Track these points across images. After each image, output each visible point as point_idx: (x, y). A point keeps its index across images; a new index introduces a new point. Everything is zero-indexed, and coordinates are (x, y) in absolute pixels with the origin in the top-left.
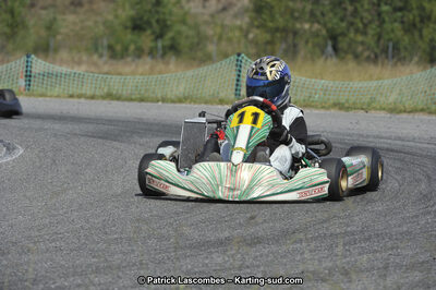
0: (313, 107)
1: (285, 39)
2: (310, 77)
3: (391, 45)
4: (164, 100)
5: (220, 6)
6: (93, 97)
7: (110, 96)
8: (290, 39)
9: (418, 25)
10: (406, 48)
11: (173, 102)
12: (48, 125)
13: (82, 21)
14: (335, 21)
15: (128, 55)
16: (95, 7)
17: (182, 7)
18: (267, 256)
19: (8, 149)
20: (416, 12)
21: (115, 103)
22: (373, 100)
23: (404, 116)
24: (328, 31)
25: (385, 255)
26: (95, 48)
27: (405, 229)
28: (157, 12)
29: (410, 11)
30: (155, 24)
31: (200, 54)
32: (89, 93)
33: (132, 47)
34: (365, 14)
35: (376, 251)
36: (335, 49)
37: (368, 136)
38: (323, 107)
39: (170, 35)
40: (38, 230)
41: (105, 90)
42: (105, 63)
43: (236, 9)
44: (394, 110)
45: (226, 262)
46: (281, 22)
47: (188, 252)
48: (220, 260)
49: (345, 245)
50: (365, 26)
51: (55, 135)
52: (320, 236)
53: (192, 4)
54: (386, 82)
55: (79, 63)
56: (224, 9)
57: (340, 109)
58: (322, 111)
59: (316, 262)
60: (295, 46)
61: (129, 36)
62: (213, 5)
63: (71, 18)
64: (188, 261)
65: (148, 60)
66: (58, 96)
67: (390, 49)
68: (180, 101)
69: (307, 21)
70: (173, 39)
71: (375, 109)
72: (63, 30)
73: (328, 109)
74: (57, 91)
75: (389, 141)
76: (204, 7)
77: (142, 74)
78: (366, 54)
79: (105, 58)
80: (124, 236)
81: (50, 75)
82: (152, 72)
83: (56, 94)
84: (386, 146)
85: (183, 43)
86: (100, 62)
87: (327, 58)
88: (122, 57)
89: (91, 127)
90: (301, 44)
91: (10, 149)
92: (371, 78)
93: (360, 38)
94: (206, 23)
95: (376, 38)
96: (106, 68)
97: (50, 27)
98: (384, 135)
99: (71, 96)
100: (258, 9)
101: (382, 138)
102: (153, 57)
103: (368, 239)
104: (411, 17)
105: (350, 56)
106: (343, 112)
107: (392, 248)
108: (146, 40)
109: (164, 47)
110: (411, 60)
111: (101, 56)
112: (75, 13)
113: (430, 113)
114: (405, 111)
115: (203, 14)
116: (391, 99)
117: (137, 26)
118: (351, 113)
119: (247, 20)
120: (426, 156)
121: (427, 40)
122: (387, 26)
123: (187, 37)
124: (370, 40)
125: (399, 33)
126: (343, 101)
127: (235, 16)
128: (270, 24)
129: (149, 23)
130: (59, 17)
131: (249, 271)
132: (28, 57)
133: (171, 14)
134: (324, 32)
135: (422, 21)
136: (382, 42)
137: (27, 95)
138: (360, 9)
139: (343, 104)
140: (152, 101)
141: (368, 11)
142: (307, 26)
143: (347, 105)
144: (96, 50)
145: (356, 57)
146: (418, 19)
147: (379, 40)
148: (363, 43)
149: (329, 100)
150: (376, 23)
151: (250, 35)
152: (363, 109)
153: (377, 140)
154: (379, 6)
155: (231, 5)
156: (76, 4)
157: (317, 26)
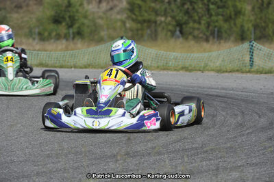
0: (168, 69)
1: (149, 27)
2: (167, 51)
3: (216, 29)
4: (75, 67)
5: (109, 7)
7: (41, 65)
8: (153, 28)
9: (233, 17)
10: (226, 32)
11: (81, 68)
13: (22, 18)
14: (180, 14)
15: (51, 39)
16: (30, 8)
17: (84, 8)
18: (143, 163)
20: (232, 9)
22: (206, 65)
23: (227, 74)
24: (176, 21)
25: (216, 162)
26: (30, 34)
27: (229, 145)
28: (69, 11)
29: (227, 8)
30: (67, 19)
31: (96, 37)
33: (54, 34)
34: (200, 10)
35: (210, 159)
36: (181, 32)
37: (204, 88)
38: (175, 70)
39: (76, 25)
41: (38, 61)
42: (37, 44)
43: (118, 8)
44: (219, 71)
46: (146, 16)
47: (94, 162)
48: (113, 166)
50: (200, 18)
52: (176, 150)
53: (90, 7)
54: (213, 53)
55: (21, 44)
56: (111, 9)
57: (186, 71)
58: (175, 72)
60: (156, 31)
61: (52, 26)
62: (104, 6)
63: (15, 16)
64: (94, 167)
65: (64, 41)
67: (216, 33)
68: (86, 67)
69: (162, 16)
70: (79, 28)
71: (208, 70)
73: (178, 71)
75: (218, 91)
76: (99, 7)
77: (61, 50)
78: (201, 35)
79: (36, 41)
82: (67, 49)
84: (215, 94)
85: (86, 30)
86: (34, 43)
87: (176, 39)
88: (48, 40)
90: (159, 29)
92: (205, 51)
93: (196, 26)
94: (101, 18)
95: (206, 25)
96: (38, 47)
98: (214, 87)
100: (132, 10)
102: (67, 40)
103: (206, 152)
104: (228, 12)
105: (190, 37)
106: (188, 73)
107: (221, 158)
108: (62, 29)
109: (73, 33)
110: (229, 39)
111: (34, 39)
112: (17, 12)
113: (243, 72)
114: (226, 72)
115: (98, 12)
116: (218, 64)
117: (57, 21)
118: (193, 73)
119: (125, 16)
120: (241, 100)
121: (238, 26)
122: (214, 18)
123: (88, 27)
124: (203, 27)
125: (221, 23)
126: (188, 66)
127: (118, 13)
128: (140, 18)
129: (64, 18)
130: (8, 15)
133: (77, 11)
134: (174, 23)
135: (236, 15)
136: (211, 28)
138: (196, 7)
139: (188, 68)
140: (68, 68)
141: (202, 8)
142: (163, 19)
143: (190, 68)
144: (31, 36)
145: (195, 37)
146: (233, 13)
147: (208, 27)
148: (198, 29)
149: (178, 65)
150: (208, 16)
151: (128, 25)
152: (200, 70)
153: (210, 90)
154: (208, 5)
155: (115, 6)
156: (19, 7)
157: (169, 19)
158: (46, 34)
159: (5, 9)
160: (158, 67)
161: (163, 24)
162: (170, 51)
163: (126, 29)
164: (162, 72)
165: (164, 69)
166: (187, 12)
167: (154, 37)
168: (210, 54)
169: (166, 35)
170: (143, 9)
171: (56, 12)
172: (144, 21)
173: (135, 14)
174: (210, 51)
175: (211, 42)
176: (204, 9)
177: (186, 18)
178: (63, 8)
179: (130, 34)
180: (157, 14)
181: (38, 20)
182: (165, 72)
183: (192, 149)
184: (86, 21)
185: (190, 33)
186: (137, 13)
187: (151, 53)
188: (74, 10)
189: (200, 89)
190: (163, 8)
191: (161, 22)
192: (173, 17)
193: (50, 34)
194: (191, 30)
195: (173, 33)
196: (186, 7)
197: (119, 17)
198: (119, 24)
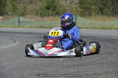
0: (96, 29)
1: (88, 10)
2: (95, 21)
3: (117, 11)
5: (70, 2)
6: (37, 27)
7: (41, 27)
8: (89, 11)
12: (25, 35)
13: (33, 7)
14: (101, 5)
15: (46, 16)
16: (36, 3)
17: (59, 3)
18: (85, 69)
19: (14, 42)
21: (43, 29)
22: (112, 26)
24: (99, 8)
25: (117, 68)
28: (53, 4)
30: (53, 7)
32: (36, 26)
33: (47, 14)
34: (109, 3)
36: (102, 13)
37: (111, 36)
38: (99, 29)
39: (56, 10)
40: (23, 64)
42: (40, 18)
45: (74, 71)
46: (86, 6)
47: (64, 69)
48: (72, 70)
49: (106, 66)
50: (109, 6)
51: (27, 38)
52: (99, 63)
53: (62, 2)
54: (115, 21)
55: (33, 18)
56: (71, 3)
57: (104, 29)
58: (99, 30)
59: (98, 71)
60: (91, 12)
61: (46, 11)
62: (68, 2)
63: (30, 6)
64: (64, 71)
65: (51, 17)
66: (27, 27)
67: (117, 13)
69: (93, 6)
70: (57, 11)
71: (113, 29)
72: (28, 9)
74: (27, 26)
76: (66, 2)
77: (50, 21)
78: (110, 14)
80: (46, 64)
81: (25, 22)
82: (52, 20)
83: (26, 27)
84: (116, 39)
85: (61, 12)
86: (38, 18)
87: (99, 15)
88: (44, 16)
89: (37, 35)
90: (92, 11)
91: (15, 42)
92: (112, 20)
93: (108, 10)
94: (67, 7)
95: (112, 9)
96: (40, 20)
97: (25, 9)
98: (116, 36)
99: (31, 27)
100: (80, 3)
101: (115, 37)
102: (52, 16)
103: (112, 64)
105: (106, 15)
106: (104, 30)
108: (50, 12)
109: (55, 14)
111: (38, 16)
112: (31, 5)
115: (66, 4)
116: (117, 26)
117: (48, 8)
118: (107, 30)
119: (77, 6)
122: (116, 6)
123: (61, 11)
124: (111, 10)
126: (104, 27)
127: (74, 5)
128: (84, 7)
129: (51, 7)
130: (27, 6)
131: (80, 73)
132: (19, 17)
133: (57, 4)
134: (98, 9)
136: (114, 11)
137: (19, 27)
138: (108, 2)
141: (110, 2)
142: (94, 7)
143: (105, 28)
144: (37, 15)
145: (107, 15)
147: (113, 10)
148: (109, 11)
149: (100, 27)
150: (113, 6)
151: (79, 10)
152: (110, 29)
153: (114, 37)
154: (113, 1)
155: (73, 2)
156: (31, 2)
157: (96, 7)
158: (44, 14)
159: (25, 3)
160: (91, 28)
161: (94, 9)
162: (97, 21)
163: (78, 11)
164: (93, 30)
165: (94, 29)
166: (104, 4)
167: (90, 15)
168: (114, 22)
169: (95, 14)
170: (85, 3)
171: (48, 5)
172: (86, 8)
173: (81, 5)
174: (114, 21)
175: (114, 17)
176: (111, 3)
177: (103, 6)
178: (51, 3)
179: (80, 14)
180: (91, 5)
181: (40, 8)
182: (95, 30)
183: (106, 63)
184: (60, 8)
185: (105, 13)
186: (82, 5)
187: (88, 22)
188: (55, 3)
189: (110, 37)
190: (94, 2)
191: (93, 8)
192: (98, 6)
193: (45, 14)
194: (106, 12)
195: (98, 13)
196: (103, 2)
197: (74, 6)
198: (75, 9)
